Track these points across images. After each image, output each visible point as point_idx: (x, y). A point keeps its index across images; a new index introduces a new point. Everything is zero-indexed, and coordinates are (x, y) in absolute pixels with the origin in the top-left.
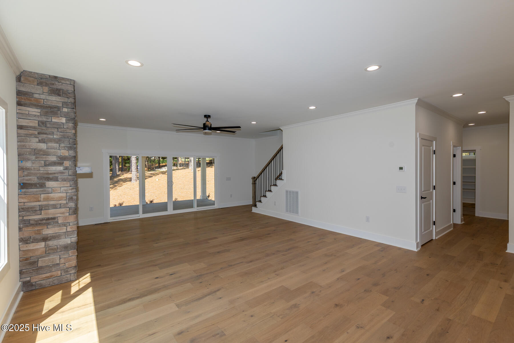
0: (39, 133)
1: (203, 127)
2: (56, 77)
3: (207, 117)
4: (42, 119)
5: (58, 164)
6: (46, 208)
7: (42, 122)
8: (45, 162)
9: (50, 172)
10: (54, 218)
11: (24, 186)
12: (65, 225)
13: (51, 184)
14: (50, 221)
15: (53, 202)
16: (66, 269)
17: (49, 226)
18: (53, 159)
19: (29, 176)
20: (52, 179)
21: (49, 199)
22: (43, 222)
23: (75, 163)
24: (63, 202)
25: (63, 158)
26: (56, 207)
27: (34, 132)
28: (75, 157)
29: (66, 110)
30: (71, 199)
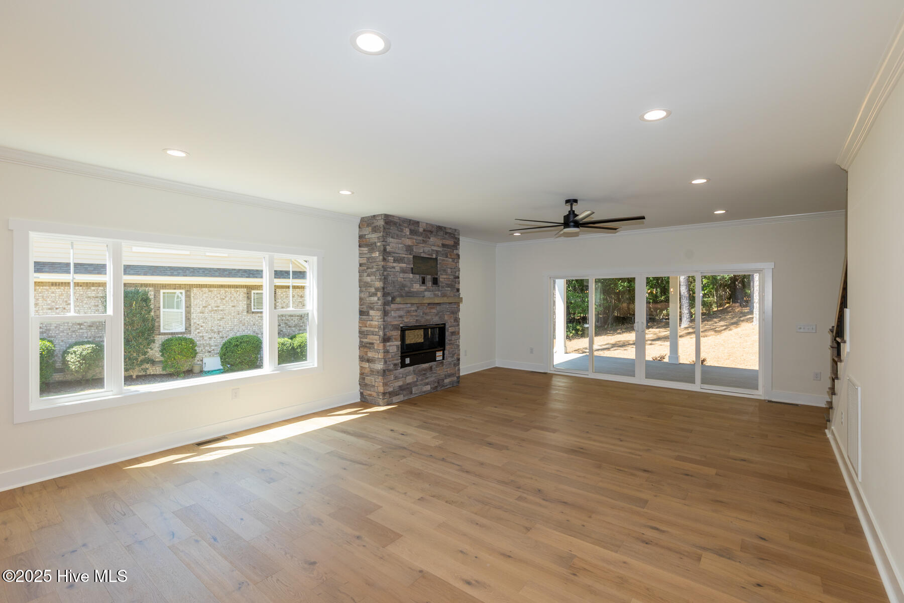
0: (367, 268)
1: (563, 222)
2: (374, 216)
3: (572, 202)
4: (368, 256)
5: (375, 294)
6: (369, 334)
7: (368, 259)
8: (369, 294)
9: (372, 302)
10: (372, 344)
11: (362, 313)
12: (378, 351)
13: (372, 312)
14: (371, 345)
15: (372, 329)
16: (378, 393)
17: (371, 350)
18: (373, 290)
19: (363, 305)
20: (372, 309)
21: (371, 326)
22: (368, 345)
23: (385, 295)
24: (377, 330)
25: (377, 289)
26: (373, 333)
27: (365, 268)
28: (383, 288)
29: (379, 244)
30: (380, 327)
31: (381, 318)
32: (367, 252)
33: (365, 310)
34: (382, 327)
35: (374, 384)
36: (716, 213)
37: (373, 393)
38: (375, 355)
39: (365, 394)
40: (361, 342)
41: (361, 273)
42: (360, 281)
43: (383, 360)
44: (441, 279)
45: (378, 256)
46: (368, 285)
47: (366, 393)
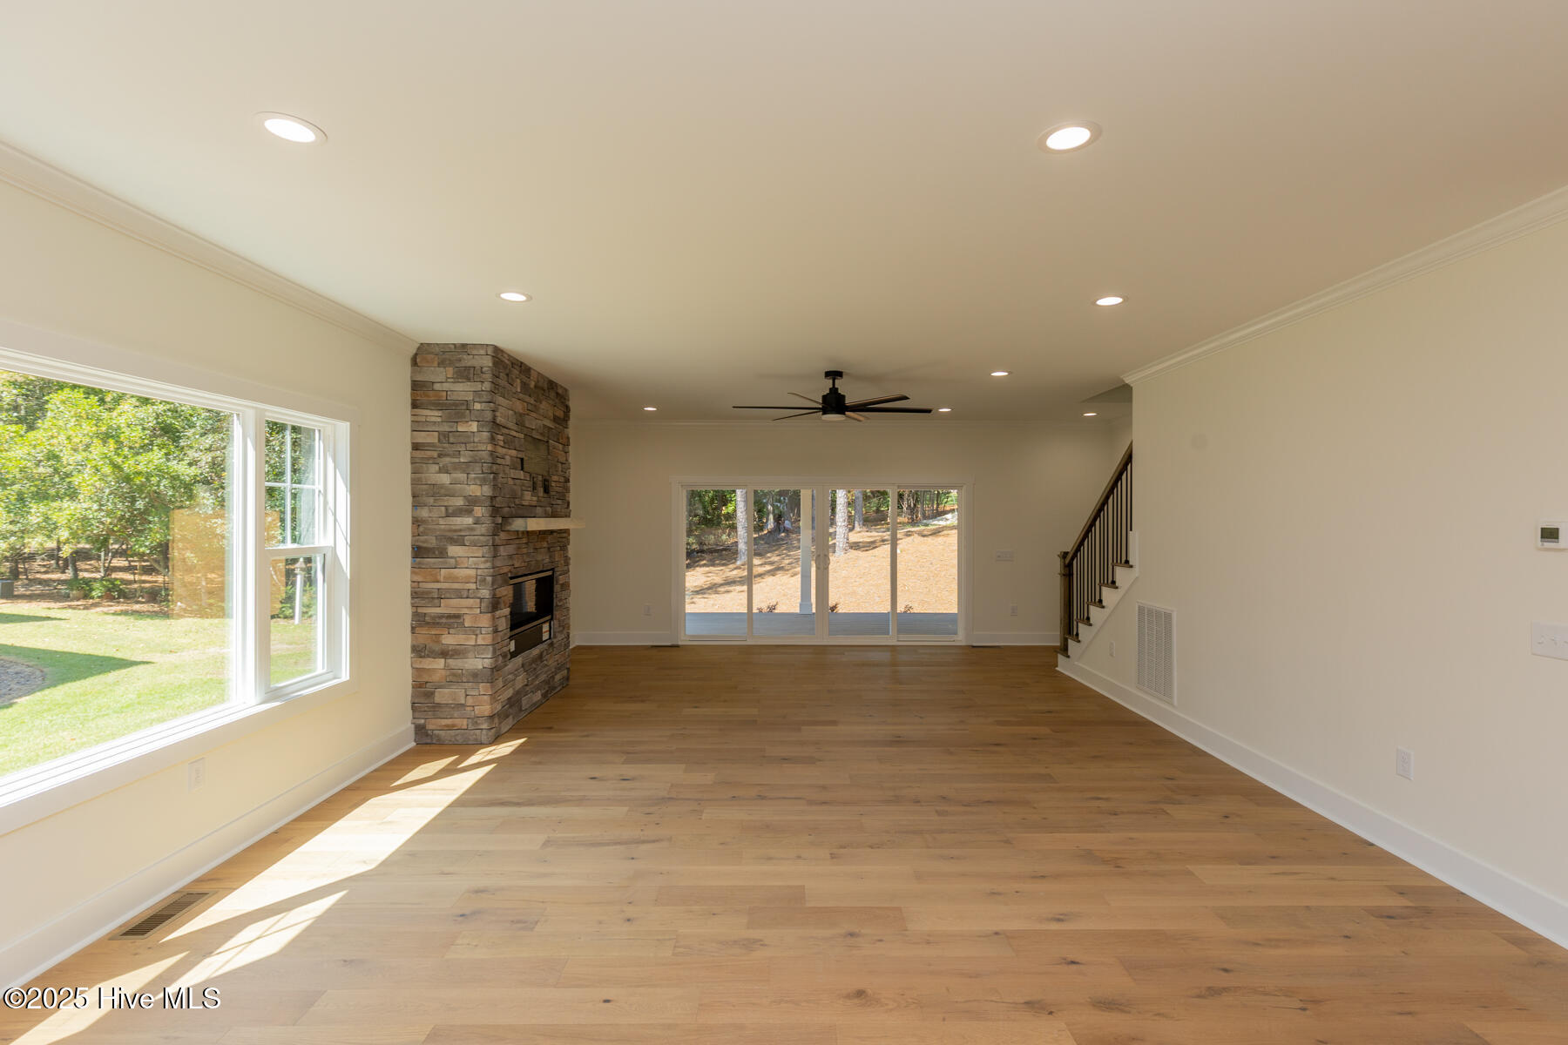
0: (439, 456)
1: (822, 404)
3: (834, 375)
4: (446, 428)
5: (466, 511)
6: (448, 595)
7: (444, 436)
8: (447, 510)
9: (454, 528)
10: (457, 616)
11: (419, 552)
12: (474, 631)
13: (454, 550)
14: (452, 621)
15: (456, 586)
16: (475, 720)
17: (452, 631)
18: (459, 502)
19: (424, 533)
20: (459, 542)
21: (454, 580)
22: (444, 620)
23: (495, 511)
24: (473, 586)
25: (472, 502)
26: (459, 594)
27: (435, 454)
28: (493, 498)
29: (477, 406)
30: (484, 580)
31: (487, 561)
32: (439, 420)
33: (432, 542)
34: (489, 579)
35: (463, 702)
36: (941, 410)
37: (457, 721)
38: (467, 639)
39: (429, 727)
40: (416, 615)
41: (417, 466)
42: (415, 483)
43: (491, 648)
44: (553, 484)
45: (475, 430)
46: (443, 491)
47: (432, 725)
